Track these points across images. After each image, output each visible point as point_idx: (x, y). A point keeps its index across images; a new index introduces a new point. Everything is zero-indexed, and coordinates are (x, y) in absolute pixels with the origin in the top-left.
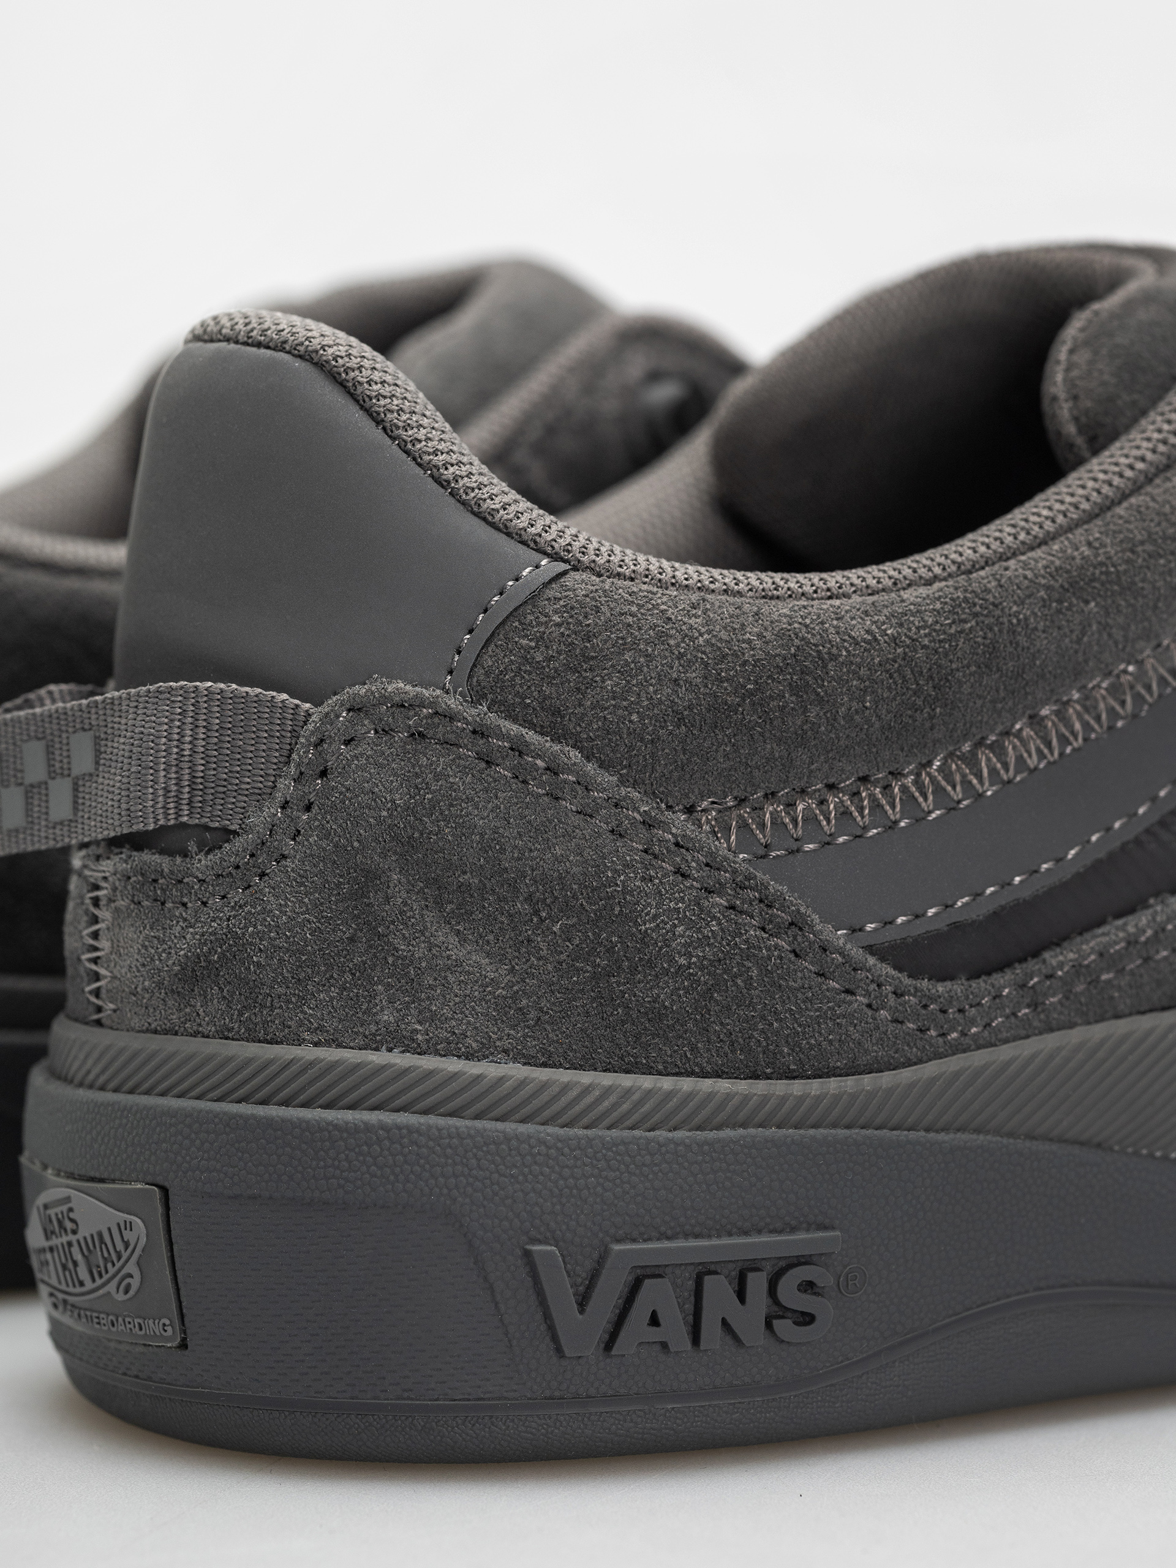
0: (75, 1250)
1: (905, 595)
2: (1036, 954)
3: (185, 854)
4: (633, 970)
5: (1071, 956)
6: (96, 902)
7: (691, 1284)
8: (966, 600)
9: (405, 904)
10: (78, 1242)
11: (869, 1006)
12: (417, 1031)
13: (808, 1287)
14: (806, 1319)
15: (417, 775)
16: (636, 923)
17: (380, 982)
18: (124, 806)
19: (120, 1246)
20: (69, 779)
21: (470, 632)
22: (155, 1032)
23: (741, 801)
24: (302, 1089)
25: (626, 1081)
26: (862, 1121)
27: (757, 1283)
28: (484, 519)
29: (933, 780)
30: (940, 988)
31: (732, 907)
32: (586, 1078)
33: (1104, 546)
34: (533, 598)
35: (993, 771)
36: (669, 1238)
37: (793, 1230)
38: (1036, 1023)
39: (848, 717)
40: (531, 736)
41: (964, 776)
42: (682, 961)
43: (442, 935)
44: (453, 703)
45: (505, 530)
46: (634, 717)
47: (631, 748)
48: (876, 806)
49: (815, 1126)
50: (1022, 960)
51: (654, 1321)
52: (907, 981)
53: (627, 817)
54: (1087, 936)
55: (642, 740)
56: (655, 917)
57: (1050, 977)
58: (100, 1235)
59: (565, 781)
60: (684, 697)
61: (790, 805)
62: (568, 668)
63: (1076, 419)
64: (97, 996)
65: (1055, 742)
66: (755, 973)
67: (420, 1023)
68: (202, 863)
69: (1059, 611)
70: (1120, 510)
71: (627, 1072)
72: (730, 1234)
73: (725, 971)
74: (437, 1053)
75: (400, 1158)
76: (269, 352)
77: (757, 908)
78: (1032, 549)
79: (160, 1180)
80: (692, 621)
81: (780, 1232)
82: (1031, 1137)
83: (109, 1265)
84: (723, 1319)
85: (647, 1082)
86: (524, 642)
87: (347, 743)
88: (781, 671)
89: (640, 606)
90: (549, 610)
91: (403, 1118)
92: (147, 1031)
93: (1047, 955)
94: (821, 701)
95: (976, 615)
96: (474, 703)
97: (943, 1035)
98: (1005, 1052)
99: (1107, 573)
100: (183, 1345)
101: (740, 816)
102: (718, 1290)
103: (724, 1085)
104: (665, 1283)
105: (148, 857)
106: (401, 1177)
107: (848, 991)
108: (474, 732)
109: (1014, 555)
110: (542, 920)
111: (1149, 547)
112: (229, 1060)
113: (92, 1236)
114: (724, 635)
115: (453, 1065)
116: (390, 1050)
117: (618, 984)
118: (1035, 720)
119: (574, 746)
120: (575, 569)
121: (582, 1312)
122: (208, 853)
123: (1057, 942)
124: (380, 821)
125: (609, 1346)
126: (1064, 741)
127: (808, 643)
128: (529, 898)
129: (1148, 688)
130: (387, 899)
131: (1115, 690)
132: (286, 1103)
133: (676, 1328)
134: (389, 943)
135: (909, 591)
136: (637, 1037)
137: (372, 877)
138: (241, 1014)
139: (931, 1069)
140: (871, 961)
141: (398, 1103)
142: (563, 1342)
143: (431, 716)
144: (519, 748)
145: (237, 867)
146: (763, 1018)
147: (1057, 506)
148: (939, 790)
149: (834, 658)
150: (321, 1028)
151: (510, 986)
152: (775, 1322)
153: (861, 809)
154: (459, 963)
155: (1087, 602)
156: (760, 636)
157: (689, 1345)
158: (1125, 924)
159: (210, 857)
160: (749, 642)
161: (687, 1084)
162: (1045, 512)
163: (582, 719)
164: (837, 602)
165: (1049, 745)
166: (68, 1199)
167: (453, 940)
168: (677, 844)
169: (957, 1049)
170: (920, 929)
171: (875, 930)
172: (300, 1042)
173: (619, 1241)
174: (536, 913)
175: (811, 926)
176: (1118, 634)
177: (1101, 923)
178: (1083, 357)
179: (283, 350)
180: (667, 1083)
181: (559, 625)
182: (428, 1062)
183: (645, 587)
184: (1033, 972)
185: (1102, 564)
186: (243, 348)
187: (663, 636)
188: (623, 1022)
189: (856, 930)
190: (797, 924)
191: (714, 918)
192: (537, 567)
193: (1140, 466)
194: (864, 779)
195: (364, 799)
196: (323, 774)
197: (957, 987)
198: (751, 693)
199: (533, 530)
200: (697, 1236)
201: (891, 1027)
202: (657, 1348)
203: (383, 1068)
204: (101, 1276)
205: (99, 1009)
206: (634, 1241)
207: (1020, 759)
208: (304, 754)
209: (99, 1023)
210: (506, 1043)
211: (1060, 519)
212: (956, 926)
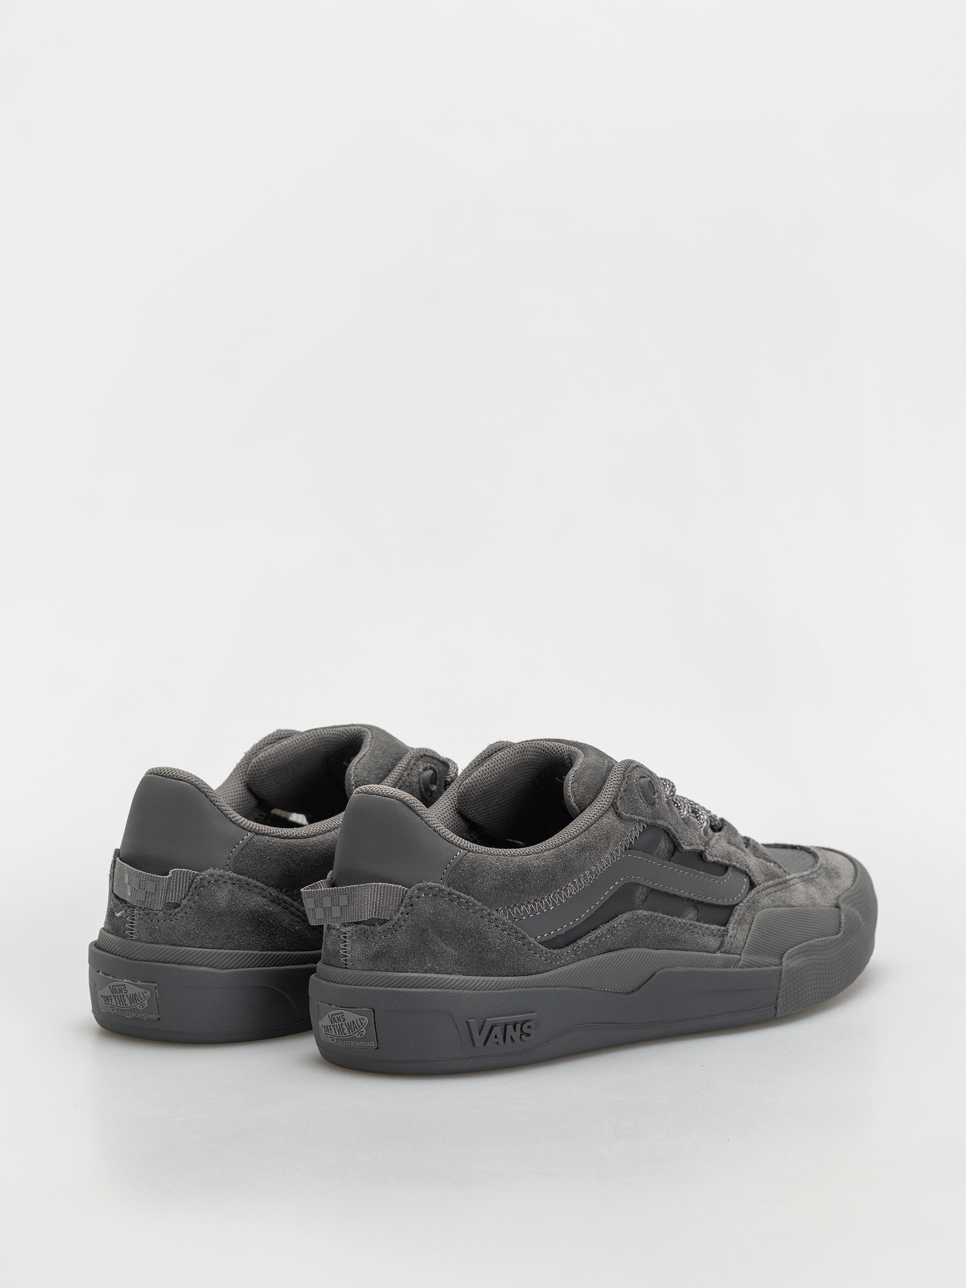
0: (344, 1026)
1: (545, 853)
2: (575, 941)
3: (374, 925)
4: (487, 951)
5: (584, 941)
6: (345, 937)
7: (503, 1028)
8: (559, 854)
9: (432, 937)
10: (345, 1024)
11: (540, 957)
12: (437, 968)
13: (529, 1027)
14: (528, 1035)
15: (435, 905)
16: (487, 940)
17: (427, 956)
18: (359, 914)
19: (360, 1024)
20: (339, 907)
21: (446, 869)
22: (366, 970)
23: (509, 907)
24: (410, 984)
25: (487, 978)
26: (546, 986)
27: (518, 1026)
28: (447, 840)
29: (551, 899)
30: (555, 951)
31: (509, 934)
32: (478, 978)
33: (589, 838)
34: (461, 861)
35: (565, 896)
36: (499, 1017)
37: (526, 1013)
38: (576, 959)
39: (534, 886)
40: (462, 894)
41: (558, 898)
42: (498, 948)
43: (442, 944)
44: (443, 887)
45: (452, 843)
46: (486, 889)
47: (484, 896)
48: (539, 907)
49: (530, 987)
50: (572, 943)
51: (496, 1037)
52: (548, 950)
53: (484, 913)
54: (587, 936)
55: (487, 894)
56: (492, 938)
57: (579, 947)
58: (353, 1021)
59: (470, 905)
60: (497, 883)
61: (520, 908)
62: (470, 877)
63: (575, 802)
64: (346, 961)
65: (578, 888)
66: (515, 950)
67: (437, 966)
68: (379, 928)
69: (580, 855)
70: (591, 828)
71: (487, 976)
72: (512, 1015)
73: (508, 950)
74: (442, 973)
75: (436, 1000)
76: (390, 799)
77: (514, 934)
78: (572, 839)
79: (372, 1007)
80: (498, 864)
81: (523, 1014)
82: (576, 987)
83: (356, 1029)
84: (511, 1036)
85: (492, 978)
86: (460, 871)
87: (417, 898)
88: (518, 875)
89: (485, 861)
90: (465, 863)
91: (436, 990)
92: (363, 970)
93: (578, 941)
94: (528, 882)
95: (562, 858)
96: (449, 887)
97: (556, 963)
98: (570, 966)
99: (590, 845)
100: (378, 1048)
101: (509, 911)
102: (510, 1028)
103: (509, 978)
104: (498, 1028)
105: (362, 926)
106: (437, 1005)
107: (535, 953)
108: (448, 894)
109: (568, 841)
110: (465, 940)
111: (599, 837)
112: (389, 977)
113: (350, 1022)
114: (505, 867)
115: (447, 976)
116: (430, 973)
117: (484, 954)
118: (574, 883)
119: (472, 897)
120: (469, 852)
121: (480, 1035)
122: (380, 925)
123: (580, 937)
124: (426, 917)
125: (485, 1044)
126: (580, 887)
127: (524, 868)
128: (462, 934)
129: (598, 872)
130: (428, 936)
131: (591, 873)
132: (405, 987)
133: (500, 1037)
134: (429, 947)
135: (545, 852)
136: (488, 967)
137: (424, 931)
138: (391, 965)
139: (554, 971)
140: (540, 946)
141: (434, 986)
142: (475, 1043)
143: (438, 890)
144: (459, 897)
145: (389, 929)
146: (517, 961)
147: (577, 828)
148: (553, 902)
149: (530, 871)
150: (413, 968)
151: (458, 956)
152: (522, 1036)
153: (536, 908)
154: (446, 951)
155: (586, 853)
156: (513, 867)
157: (503, 1042)
158: (595, 932)
159: (382, 926)
160: (511, 868)
161: (501, 978)
162: (574, 830)
163: (473, 890)
164: (529, 856)
165: (577, 888)
166: (343, 1013)
167: (444, 945)
168: (496, 919)
169: (559, 966)
170: (550, 938)
171: (540, 938)
172: (407, 972)
173: (488, 1018)
174: (464, 938)
175: (527, 938)
176: (592, 860)
177: (590, 932)
178: (576, 785)
179: (393, 798)
180: (496, 978)
181: (467, 867)
182: (441, 976)
183: (485, 855)
184: (574, 946)
185: (589, 843)
186: (382, 797)
187: (491, 868)
188: (485, 964)
189: (536, 938)
190: (524, 938)
191: (505, 937)
192: (461, 852)
193: (595, 816)
194: (536, 900)
195: (423, 911)
196: (411, 905)
197: (559, 951)
198: (512, 881)
199: (458, 843)
200: (505, 1016)
201: (545, 962)
202: (495, 1043)
203: (430, 978)
204: (352, 1032)
205: (346, 964)
206: (491, 1018)
207: (570, 892)
208: (406, 901)
209: (346, 968)
210: (458, 970)
211: (578, 831)
212: (558, 936)
